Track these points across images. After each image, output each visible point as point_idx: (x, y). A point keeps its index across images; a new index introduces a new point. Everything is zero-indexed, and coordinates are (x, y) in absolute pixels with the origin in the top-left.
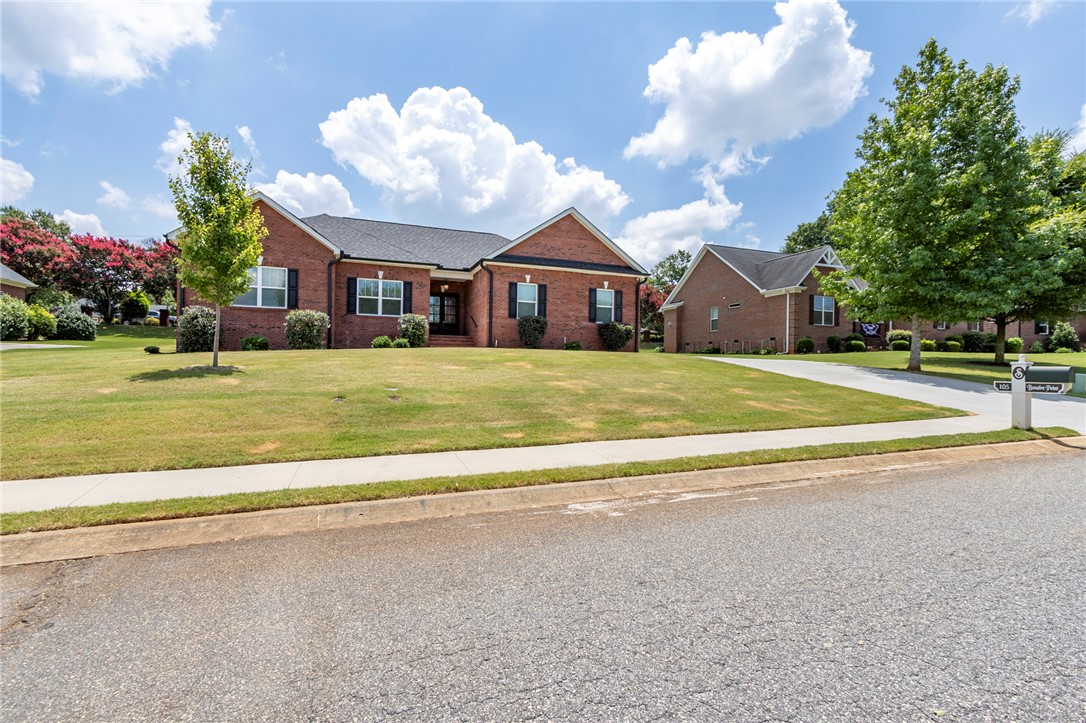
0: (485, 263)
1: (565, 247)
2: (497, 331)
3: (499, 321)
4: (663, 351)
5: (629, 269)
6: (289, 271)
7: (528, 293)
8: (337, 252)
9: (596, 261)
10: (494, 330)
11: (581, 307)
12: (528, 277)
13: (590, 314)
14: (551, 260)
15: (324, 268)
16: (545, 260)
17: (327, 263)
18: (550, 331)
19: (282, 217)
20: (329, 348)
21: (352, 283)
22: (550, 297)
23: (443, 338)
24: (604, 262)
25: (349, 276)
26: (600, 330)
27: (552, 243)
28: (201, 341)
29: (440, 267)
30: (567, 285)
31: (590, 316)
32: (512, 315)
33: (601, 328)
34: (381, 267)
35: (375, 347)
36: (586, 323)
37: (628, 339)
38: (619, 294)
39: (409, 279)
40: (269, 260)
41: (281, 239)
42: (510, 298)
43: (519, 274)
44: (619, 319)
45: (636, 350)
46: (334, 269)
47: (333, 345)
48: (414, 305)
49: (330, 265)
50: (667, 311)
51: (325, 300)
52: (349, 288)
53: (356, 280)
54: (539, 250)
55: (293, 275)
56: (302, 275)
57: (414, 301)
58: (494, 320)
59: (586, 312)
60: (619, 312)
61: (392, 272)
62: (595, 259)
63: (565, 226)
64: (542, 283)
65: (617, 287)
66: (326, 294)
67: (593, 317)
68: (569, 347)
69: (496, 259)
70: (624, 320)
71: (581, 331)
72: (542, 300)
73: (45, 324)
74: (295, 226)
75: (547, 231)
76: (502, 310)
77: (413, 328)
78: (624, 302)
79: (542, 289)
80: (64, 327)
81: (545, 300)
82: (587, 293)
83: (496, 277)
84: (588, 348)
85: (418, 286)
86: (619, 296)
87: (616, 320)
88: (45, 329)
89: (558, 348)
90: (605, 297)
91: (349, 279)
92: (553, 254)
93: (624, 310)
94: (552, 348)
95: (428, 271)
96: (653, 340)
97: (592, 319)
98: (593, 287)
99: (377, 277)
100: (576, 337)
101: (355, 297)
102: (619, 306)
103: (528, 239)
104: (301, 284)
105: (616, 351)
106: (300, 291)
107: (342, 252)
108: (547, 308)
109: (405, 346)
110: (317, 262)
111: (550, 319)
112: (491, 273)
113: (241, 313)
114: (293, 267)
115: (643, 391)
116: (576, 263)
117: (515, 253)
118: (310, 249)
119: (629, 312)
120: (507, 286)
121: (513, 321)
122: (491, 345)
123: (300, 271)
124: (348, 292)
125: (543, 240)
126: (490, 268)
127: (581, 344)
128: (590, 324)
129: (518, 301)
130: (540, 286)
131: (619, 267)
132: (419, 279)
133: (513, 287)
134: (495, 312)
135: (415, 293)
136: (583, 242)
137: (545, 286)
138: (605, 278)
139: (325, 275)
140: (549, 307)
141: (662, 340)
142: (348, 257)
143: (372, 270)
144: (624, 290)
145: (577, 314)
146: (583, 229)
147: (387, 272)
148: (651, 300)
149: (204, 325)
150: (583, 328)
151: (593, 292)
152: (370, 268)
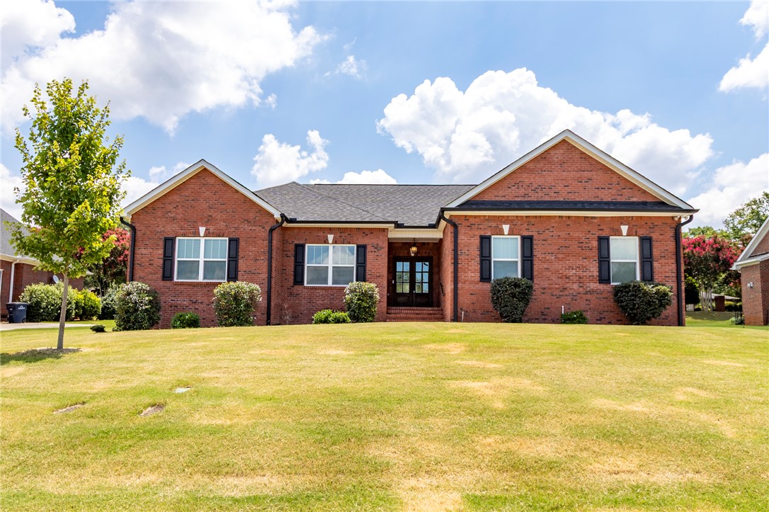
0: (447, 214)
1: (558, 184)
2: (464, 300)
3: (466, 286)
4: (741, 323)
5: (661, 205)
6: (230, 241)
7: (506, 250)
8: (277, 216)
9: (608, 199)
10: (461, 299)
11: (586, 262)
12: (506, 228)
13: (600, 271)
14: (538, 202)
15: (265, 234)
16: (530, 203)
17: (268, 229)
18: (539, 298)
19: (225, 184)
20: (268, 324)
21: (300, 249)
22: (538, 252)
23: (405, 311)
24: (619, 199)
25: (296, 242)
26: (616, 295)
27: (538, 180)
28: (132, 318)
29: (398, 226)
30: (563, 234)
31: (600, 276)
32: (485, 277)
33: (617, 291)
34: (331, 230)
35: (316, 323)
36: (595, 286)
37: (662, 305)
38: (646, 243)
39: (362, 242)
40: (211, 231)
41: (224, 206)
42: (481, 255)
43: (494, 224)
44: (648, 277)
45: (680, 323)
46: (275, 235)
47: (272, 320)
48: (368, 272)
49: (272, 230)
50: (746, 268)
51: (265, 270)
52: (296, 256)
53: (303, 246)
54: (522, 191)
55: (234, 243)
56: (242, 244)
57: (369, 267)
58: (460, 285)
59: (594, 270)
60: (647, 267)
61: (343, 235)
62: (606, 196)
63: (558, 156)
64: (526, 233)
65: (643, 232)
66: (266, 264)
67: (605, 276)
68: (567, 319)
69: (462, 207)
70: (657, 278)
71: (588, 297)
72: (528, 258)
73: (92, 306)
74: (237, 191)
75: (532, 166)
76: (471, 272)
77: (359, 299)
78: (655, 252)
79: (527, 242)
80: (109, 308)
81: (532, 255)
82: (595, 244)
83: (462, 230)
84: (600, 320)
85: (373, 249)
86: (647, 245)
87: (643, 279)
88: (91, 311)
89: (553, 322)
90: (625, 250)
91: (297, 246)
92: (540, 194)
93: (655, 264)
94: (545, 321)
95: (384, 230)
96: (730, 308)
97: (604, 278)
98: (603, 234)
99: (326, 242)
100: (580, 305)
101: (303, 266)
102: (647, 259)
103: (505, 179)
104: (241, 254)
105: (644, 323)
106: (241, 262)
107: (282, 216)
108: (535, 267)
109: (344, 321)
110: (258, 229)
111: (538, 283)
112: (455, 226)
113: (182, 288)
114: (233, 236)
115: (639, 407)
116: (575, 203)
117: (487, 198)
118: (251, 215)
119: (665, 268)
120: (477, 241)
121: (487, 286)
122: (456, 319)
123: (241, 240)
124: (296, 261)
125: (527, 179)
126: (455, 220)
127: (588, 315)
128: (602, 287)
129: (493, 259)
130: (524, 238)
131: (645, 203)
132: (375, 241)
133: (485, 242)
134: (462, 276)
135: (370, 257)
136: (586, 174)
137: (530, 238)
138: (622, 220)
139: (266, 243)
140: (537, 266)
141: (740, 309)
142: (293, 221)
143: (321, 234)
144: (654, 236)
145: (580, 273)
146: (584, 157)
147: (338, 235)
148: (722, 256)
149: (136, 302)
150: (591, 292)
151: (604, 242)
152: (318, 232)
